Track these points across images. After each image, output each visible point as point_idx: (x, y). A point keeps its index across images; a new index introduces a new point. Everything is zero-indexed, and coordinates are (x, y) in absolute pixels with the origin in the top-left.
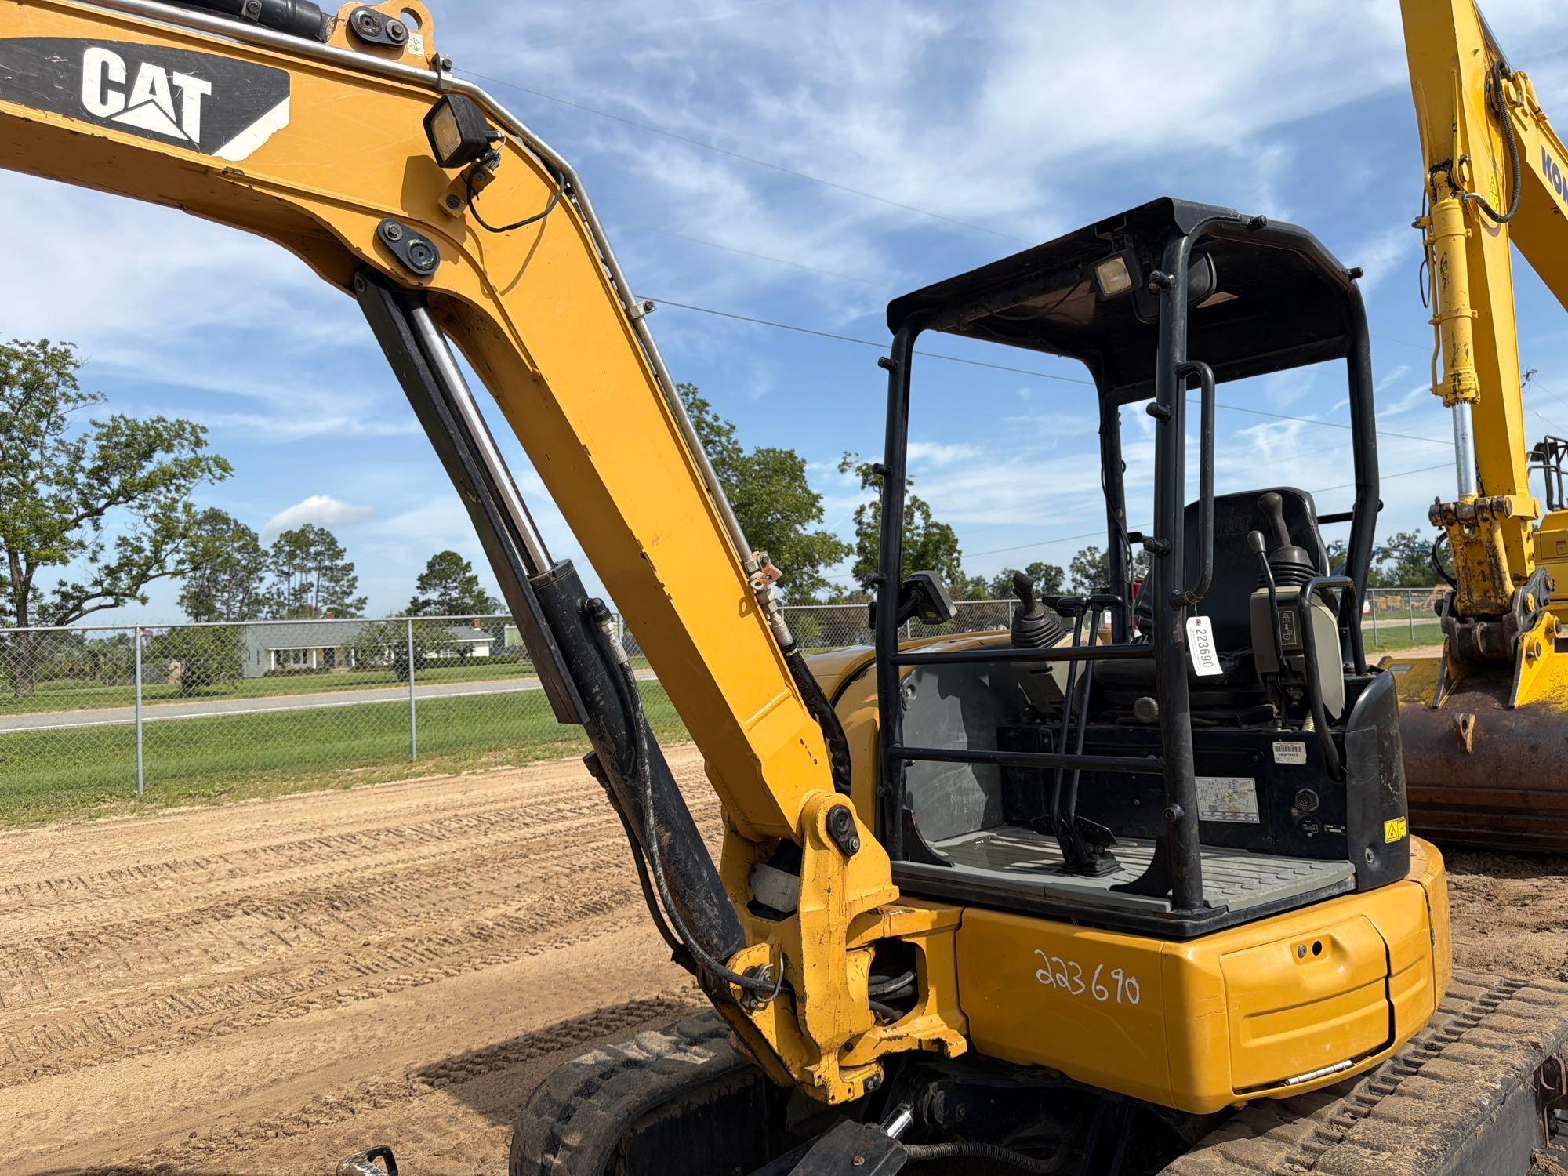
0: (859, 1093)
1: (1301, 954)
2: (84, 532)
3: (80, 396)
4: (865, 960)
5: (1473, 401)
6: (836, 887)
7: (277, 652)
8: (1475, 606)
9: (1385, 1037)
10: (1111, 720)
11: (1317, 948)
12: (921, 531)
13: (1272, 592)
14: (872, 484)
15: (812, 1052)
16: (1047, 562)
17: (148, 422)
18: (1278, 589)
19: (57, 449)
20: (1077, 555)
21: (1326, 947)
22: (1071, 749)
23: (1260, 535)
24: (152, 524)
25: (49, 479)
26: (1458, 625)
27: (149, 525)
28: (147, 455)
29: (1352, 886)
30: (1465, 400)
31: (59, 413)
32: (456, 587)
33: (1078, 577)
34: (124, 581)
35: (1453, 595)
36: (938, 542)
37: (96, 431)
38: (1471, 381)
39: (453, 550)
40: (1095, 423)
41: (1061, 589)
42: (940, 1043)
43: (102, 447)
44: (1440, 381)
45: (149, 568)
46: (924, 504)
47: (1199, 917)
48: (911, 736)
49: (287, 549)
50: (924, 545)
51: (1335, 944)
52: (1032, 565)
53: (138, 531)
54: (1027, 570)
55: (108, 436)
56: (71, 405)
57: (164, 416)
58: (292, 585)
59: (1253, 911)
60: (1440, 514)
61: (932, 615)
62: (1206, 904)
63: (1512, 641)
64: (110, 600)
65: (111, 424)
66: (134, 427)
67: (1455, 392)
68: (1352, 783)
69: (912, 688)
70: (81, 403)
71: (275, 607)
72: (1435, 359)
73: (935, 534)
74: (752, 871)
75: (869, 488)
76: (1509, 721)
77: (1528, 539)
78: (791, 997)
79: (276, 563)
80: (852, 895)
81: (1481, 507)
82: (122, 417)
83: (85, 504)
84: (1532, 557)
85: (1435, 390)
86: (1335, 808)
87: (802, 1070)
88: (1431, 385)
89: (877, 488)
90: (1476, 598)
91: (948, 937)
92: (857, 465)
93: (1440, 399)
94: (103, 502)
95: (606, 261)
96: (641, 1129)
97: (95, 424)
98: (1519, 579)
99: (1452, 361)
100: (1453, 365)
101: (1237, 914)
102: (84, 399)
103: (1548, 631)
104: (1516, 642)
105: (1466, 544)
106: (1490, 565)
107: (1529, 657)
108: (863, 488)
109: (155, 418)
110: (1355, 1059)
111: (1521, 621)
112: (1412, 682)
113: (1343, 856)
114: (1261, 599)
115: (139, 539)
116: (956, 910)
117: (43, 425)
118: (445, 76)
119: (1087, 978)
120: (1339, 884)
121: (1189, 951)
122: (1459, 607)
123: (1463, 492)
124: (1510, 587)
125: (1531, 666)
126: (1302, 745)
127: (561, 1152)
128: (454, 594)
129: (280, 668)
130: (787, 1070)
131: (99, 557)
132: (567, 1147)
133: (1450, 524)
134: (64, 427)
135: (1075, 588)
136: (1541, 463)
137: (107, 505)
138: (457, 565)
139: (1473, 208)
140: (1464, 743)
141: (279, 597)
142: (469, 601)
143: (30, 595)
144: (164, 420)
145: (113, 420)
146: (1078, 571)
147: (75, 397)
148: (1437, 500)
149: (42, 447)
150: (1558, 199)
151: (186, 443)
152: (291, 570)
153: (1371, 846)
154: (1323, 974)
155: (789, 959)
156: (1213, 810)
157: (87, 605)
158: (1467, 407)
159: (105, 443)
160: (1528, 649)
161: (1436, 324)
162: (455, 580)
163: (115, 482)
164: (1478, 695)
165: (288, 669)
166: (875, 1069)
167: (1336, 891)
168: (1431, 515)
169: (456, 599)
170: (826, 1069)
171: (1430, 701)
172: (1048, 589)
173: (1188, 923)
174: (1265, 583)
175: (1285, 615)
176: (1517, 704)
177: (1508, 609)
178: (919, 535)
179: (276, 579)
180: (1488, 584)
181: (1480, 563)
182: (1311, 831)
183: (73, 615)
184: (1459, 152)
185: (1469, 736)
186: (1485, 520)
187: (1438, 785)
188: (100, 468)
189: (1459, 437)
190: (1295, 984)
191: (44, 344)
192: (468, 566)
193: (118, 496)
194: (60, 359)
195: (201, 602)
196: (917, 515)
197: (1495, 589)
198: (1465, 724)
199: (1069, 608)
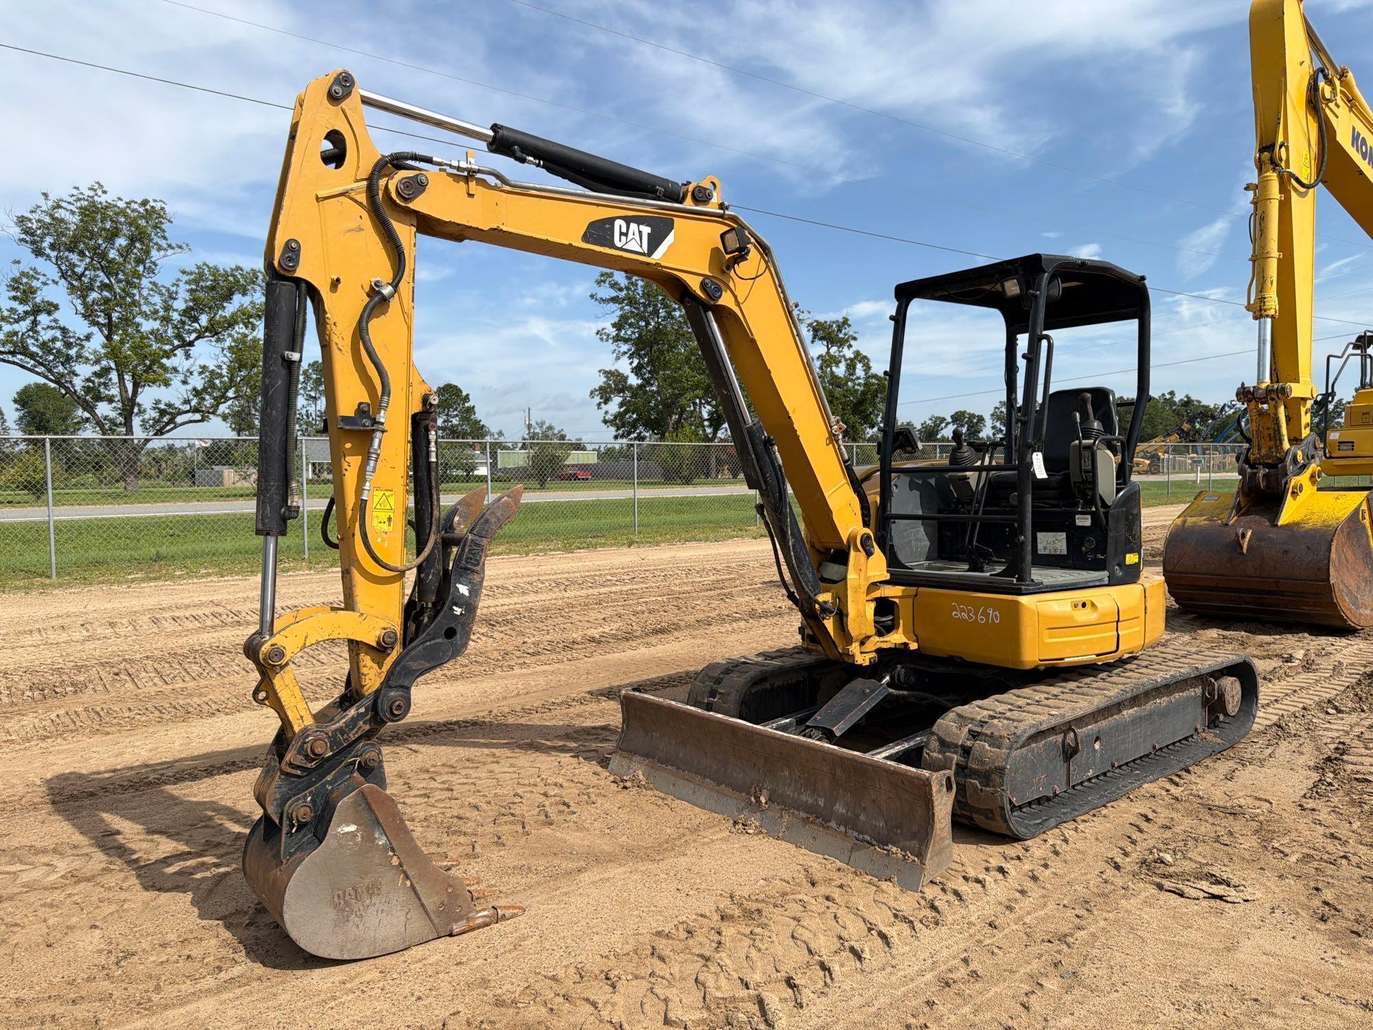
0: (867, 663)
1: (1076, 606)
2: (178, 360)
3: (170, 246)
4: (872, 605)
5: (1273, 317)
6: (863, 569)
7: (314, 464)
8: (1262, 457)
9: (1114, 649)
10: (998, 505)
11: (1084, 605)
12: (862, 381)
13: (1080, 443)
14: (821, 339)
15: (849, 639)
16: (970, 410)
17: (229, 270)
18: (1084, 441)
19: (152, 290)
20: (998, 405)
21: (1088, 604)
22: (976, 512)
23: (1078, 414)
24: (229, 355)
25: (147, 315)
26: (1249, 470)
27: (225, 355)
28: (228, 297)
29: (1107, 582)
30: (1267, 316)
31: (153, 259)
32: (457, 415)
33: (998, 424)
34: (209, 401)
35: (1249, 450)
36: (876, 391)
37: (185, 278)
38: (1273, 302)
39: (454, 383)
40: (1003, 343)
41: (981, 435)
42: (905, 644)
43: (191, 291)
44: (1252, 302)
45: (227, 391)
46: (865, 357)
47: (1028, 585)
48: (895, 508)
49: (314, 376)
50: (863, 393)
51: (1093, 604)
52: (957, 413)
53: (220, 360)
54: (952, 417)
55: (196, 282)
56: (162, 253)
57: (241, 265)
58: (318, 408)
59: (1055, 586)
60: (1244, 394)
61: (909, 449)
62: (1032, 580)
63: (1283, 482)
64: (198, 416)
65: (197, 271)
66: (215, 271)
67: (1261, 310)
68: (1111, 534)
69: (896, 486)
70: (170, 252)
71: (304, 426)
72: (1250, 286)
73: (873, 384)
74: (820, 564)
75: (818, 342)
76: (1273, 534)
77: (1306, 413)
78: (841, 616)
79: (305, 388)
80: (870, 574)
81: (1270, 391)
82: (205, 264)
83: (179, 336)
84: (1307, 425)
85: (1248, 308)
86: (1102, 547)
87: (843, 649)
88: (1246, 304)
89: (825, 343)
90: (1263, 452)
91: (910, 600)
92: (809, 321)
93: (1251, 313)
94: (194, 336)
95: (780, 286)
96: (753, 691)
97: (184, 272)
98: (1295, 440)
99: (1261, 289)
100: (1261, 291)
101: (1047, 587)
102: (173, 248)
103: (1312, 476)
104: (1286, 483)
105: (1259, 415)
106: (1274, 430)
107: (1293, 493)
108: (813, 342)
109: (234, 267)
110: (1098, 655)
111: (1291, 468)
112: (1216, 508)
113: (1103, 569)
114: (1075, 446)
115: (220, 367)
116: (915, 588)
117: (141, 268)
118: (727, 212)
119: (976, 614)
120: (1099, 580)
121: (1023, 600)
122: (1252, 457)
123: (1260, 381)
124: (1286, 445)
125: (1295, 499)
126: (1089, 517)
127: (718, 696)
128: (455, 421)
129: (316, 477)
130: (836, 647)
131: (189, 380)
132: (720, 693)
133: (1249, 401)
134: (156, 271)
135: (994, 434)
136: (1359, 352)
137: (197, 338)
138: (458, 396)
139: (1286, 180)
140: (1241, 547)
141: (308, 417)
142: (467, 428)
143: (136, 410)
144: (241, 269)
145: (198, 267)
146: (998, 420)
147: (165, 246)
148: (1243, 384)
149: (140, 288)
150: (1363, 165)
151: (258, 288)
152: (318, 395)
153: (1118, 565)
154: (1084, 616)
155: (841, 599)
156: (1045, 548)
157: (179, 419)
158: (1269, 320)
159: (194, 287)
160: (1293, 488)
161: (1254, 261)
162: (456, 409)
163: (204, 320)
164: (1257, 517)
165: (322, 478)
166: (874, 655)
167: (1098, 584)
168: (1237, 395)
169: (457, 426)
170: (855, 648)
171: (1224, 521)
172: (969, 434)
173: (1023, 587)
174: (1078, 438)
175: (1086, 454)
176: (1281, 522)
177: (1282, 460)
178: (859, 384)
179: (305, 402)
180: (1272, 443)
181: (1268, 429)
182: (1090, 557)
183: (168, 428)
184: (1280, 139)
185: (1246, 543)
186: (1273, 399)
187: (1223, 575)
188: (192, 309)
189: (1261, 342)
190: (1071, 618)
191: (145, 203)
192: (467, 398)
193: (206, 331)
194: (154, 215)
195: (243, 420)
196: (859, 366)
197: (1277, 447)
198: (1244, 536)
199: (981, 448)
